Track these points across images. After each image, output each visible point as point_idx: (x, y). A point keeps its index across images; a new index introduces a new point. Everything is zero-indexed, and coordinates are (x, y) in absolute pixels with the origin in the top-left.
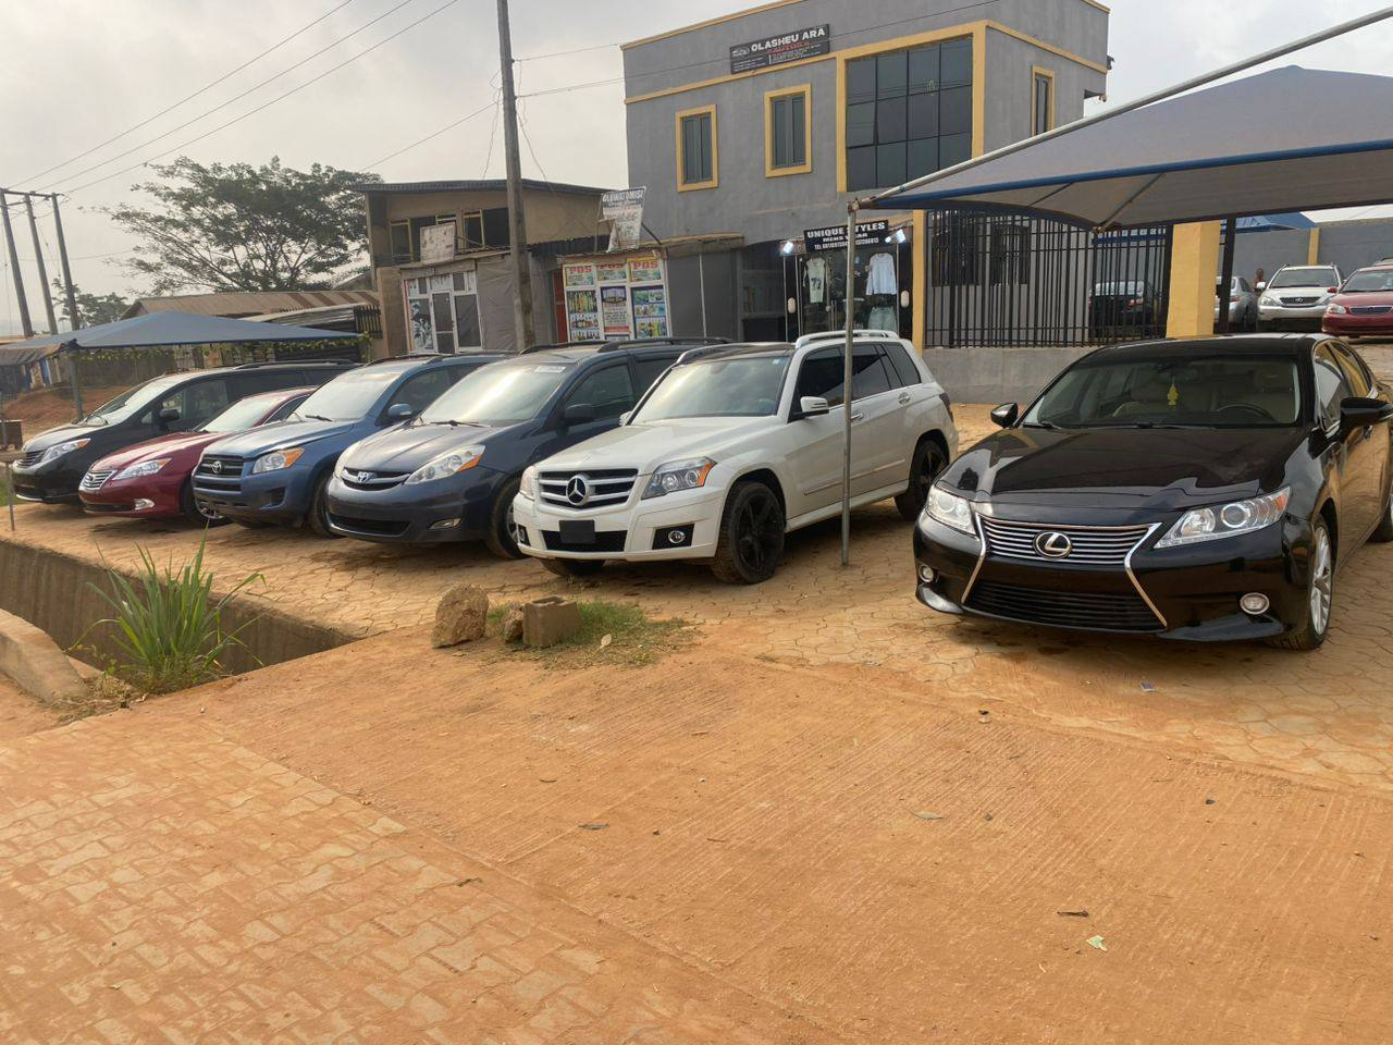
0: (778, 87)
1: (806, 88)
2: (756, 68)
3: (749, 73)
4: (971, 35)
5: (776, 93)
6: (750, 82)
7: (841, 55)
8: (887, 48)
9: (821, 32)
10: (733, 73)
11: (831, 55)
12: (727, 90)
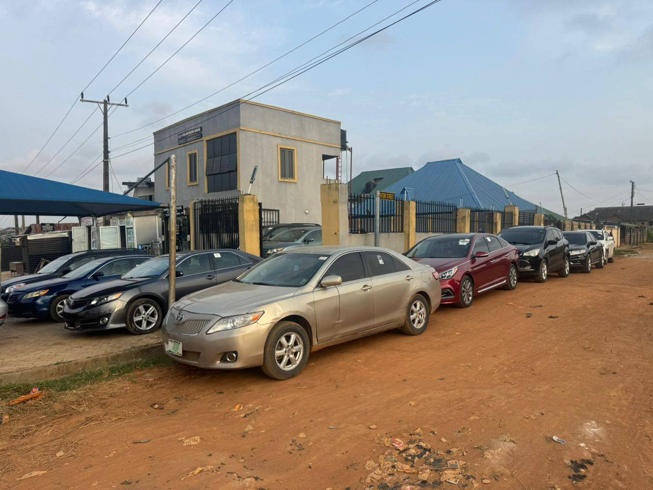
0: (191, 151)
1: (196, 151)
2: (185, 143)
3: (182, 145)
4: (236, 133)
5: (189, 153)
6: (183, 148)
7: (205, 138)
8: (216, 137)
9: (199, 130)
10: (179, 145)
11: (202, 139)
12: (178, 150)
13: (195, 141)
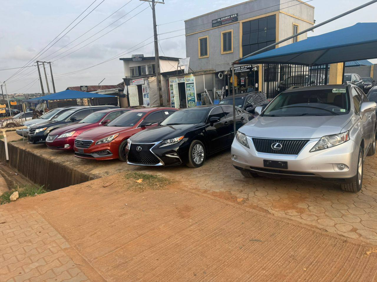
0: (225, 30)
1: (232, 30)
2: (219, 26)
4: (275, 15)
6: (217, 29)
7: (241, 21)
8: (253, 19)
9: (236, 15)
10: (213, 27)
11: (238, 22)
12: (211, 31)
13: (231, 24)
